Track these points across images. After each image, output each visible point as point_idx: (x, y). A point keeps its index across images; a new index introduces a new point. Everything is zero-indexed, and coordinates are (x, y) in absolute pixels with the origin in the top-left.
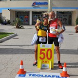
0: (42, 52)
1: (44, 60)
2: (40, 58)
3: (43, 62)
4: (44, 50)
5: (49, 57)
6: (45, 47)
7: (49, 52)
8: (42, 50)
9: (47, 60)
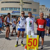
0: (30, 41)
1: (31, 47)
4: (31, 39)
5: (35, 44)
6: (32, 37)
7: (35, 41)
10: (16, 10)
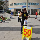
0: (25, 31)
1: (26, 35)
2: (24, 34)
3: (26, 36)
4: (26, 30)
5: (29, 34)
7: (29, 31)
8: (25, 30)
9: (28, 36)
10: (25, 5)
